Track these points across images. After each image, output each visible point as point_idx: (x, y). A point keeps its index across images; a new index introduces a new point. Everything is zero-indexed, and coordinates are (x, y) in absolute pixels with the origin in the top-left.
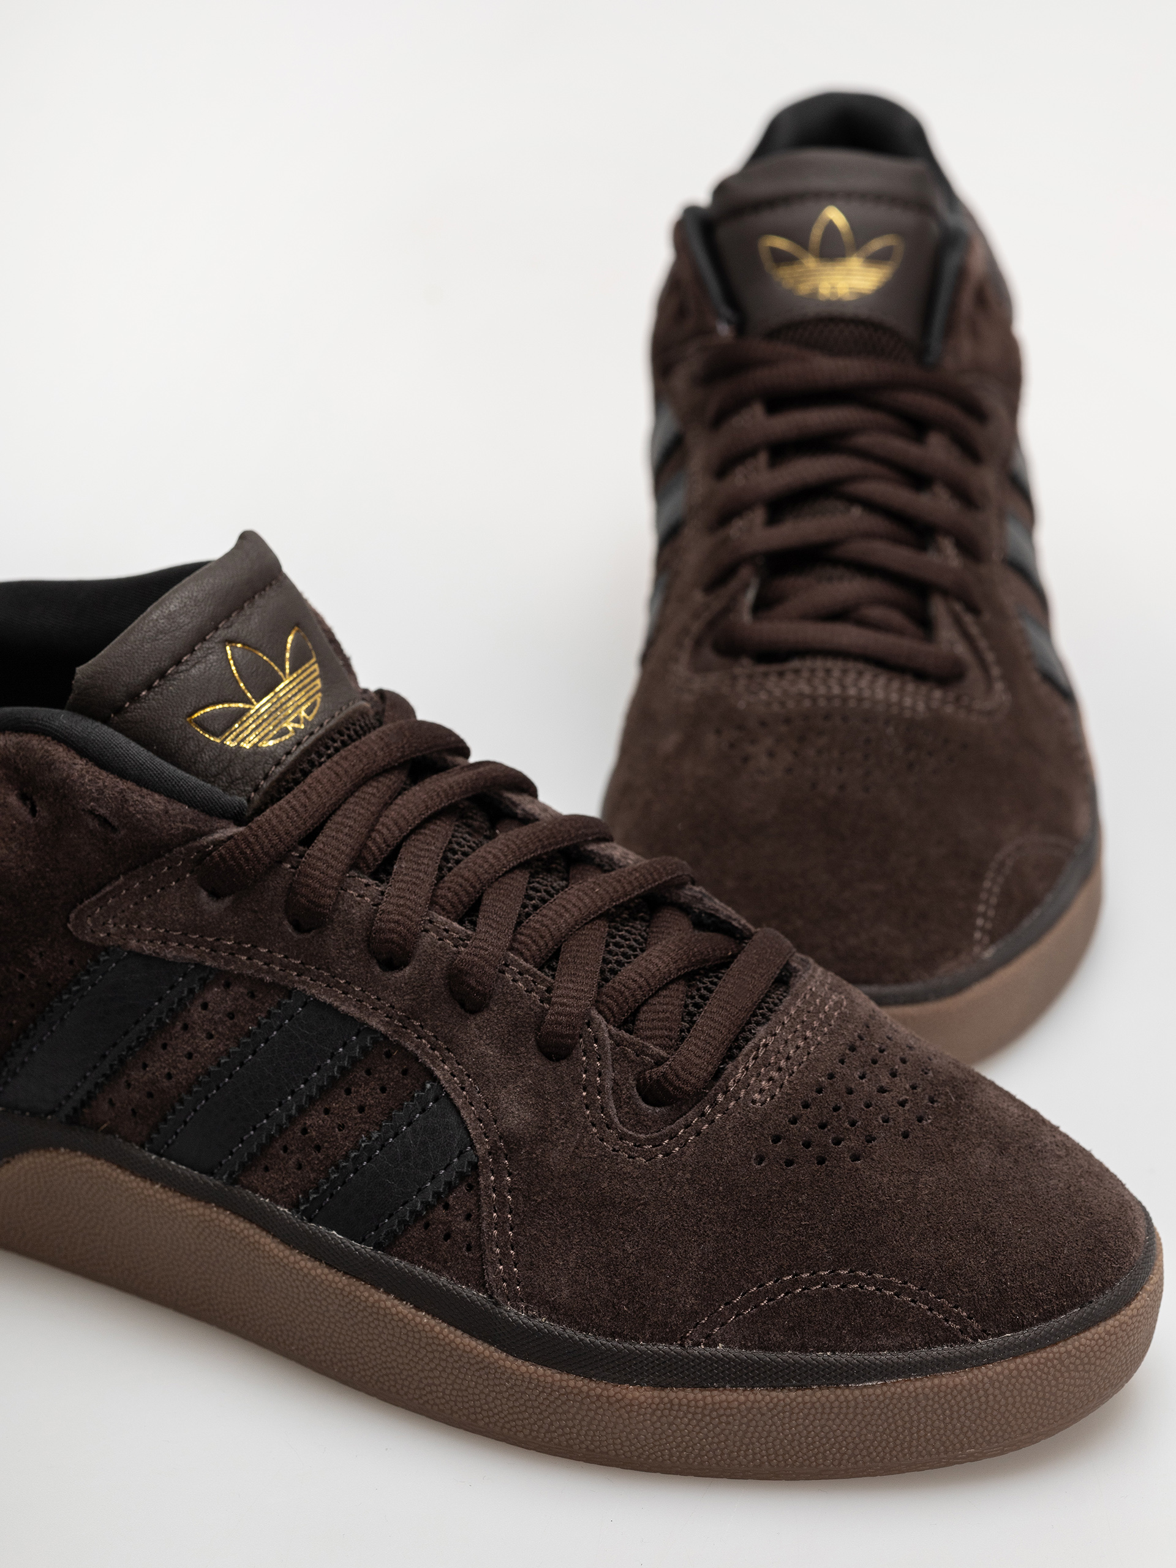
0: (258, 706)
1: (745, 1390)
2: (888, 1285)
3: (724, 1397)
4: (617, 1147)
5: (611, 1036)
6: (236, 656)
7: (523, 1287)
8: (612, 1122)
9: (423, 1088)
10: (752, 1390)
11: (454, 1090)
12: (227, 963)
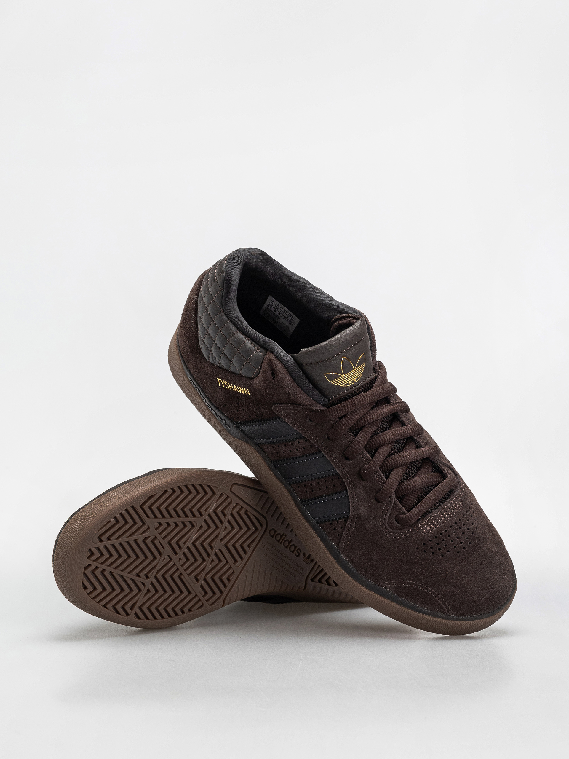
0: (344, 376)
1: (390, 601)
2: (434, 594)
3: (384, 600)
4: (384, 530)
5: (394, 502)
6: (344, 361)
7: (347, 552)
8: (385, 523)
9: (343, 492)
10: (392, 602)
11: (351, 497)
12: (308, 437)
